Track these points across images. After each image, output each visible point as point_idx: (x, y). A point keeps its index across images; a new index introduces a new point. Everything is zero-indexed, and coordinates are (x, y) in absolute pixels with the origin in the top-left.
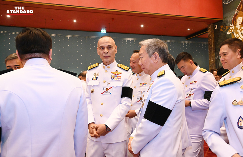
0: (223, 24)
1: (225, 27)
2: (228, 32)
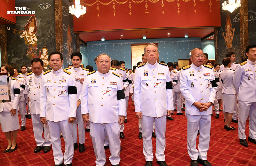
0: (17, 28)
1: (18, 31)
2: (21, 35)
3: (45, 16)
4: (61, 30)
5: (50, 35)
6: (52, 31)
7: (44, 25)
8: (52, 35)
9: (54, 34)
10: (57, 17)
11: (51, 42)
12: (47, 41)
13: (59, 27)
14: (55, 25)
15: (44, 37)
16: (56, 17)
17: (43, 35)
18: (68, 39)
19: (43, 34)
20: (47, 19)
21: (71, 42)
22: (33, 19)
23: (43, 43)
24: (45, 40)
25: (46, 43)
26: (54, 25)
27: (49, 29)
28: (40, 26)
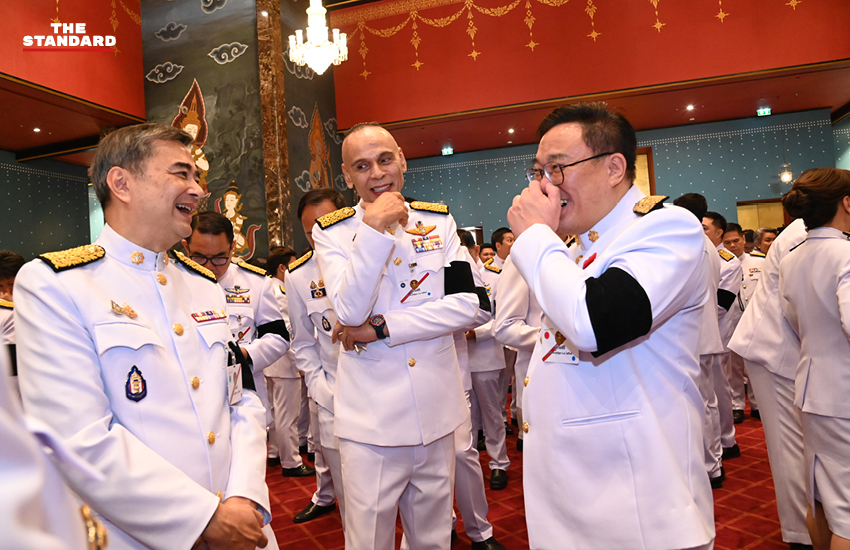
3: (229, 85)
4: (280, 127)
5: (248, 145)
6: (254, 134)
7: (228, 116)
8: (252, 144)
9: (259, 143)
10: (265, 84)
11: (250, 171)
12: (237, 168)
13: (273, 116)
14: (261, 111)
15: (228, 155)
16: (262, 82)
17: (226, 149)
18: (313, 157)
19: (226, 145)
20: (237, 94)
21: (326, 166)
22: (194, 100)
23: (225, 177)
24: (231, 165)
25: (236, 174)
26: (257, 112)
27: (242, 125)
28: (214, 120)
